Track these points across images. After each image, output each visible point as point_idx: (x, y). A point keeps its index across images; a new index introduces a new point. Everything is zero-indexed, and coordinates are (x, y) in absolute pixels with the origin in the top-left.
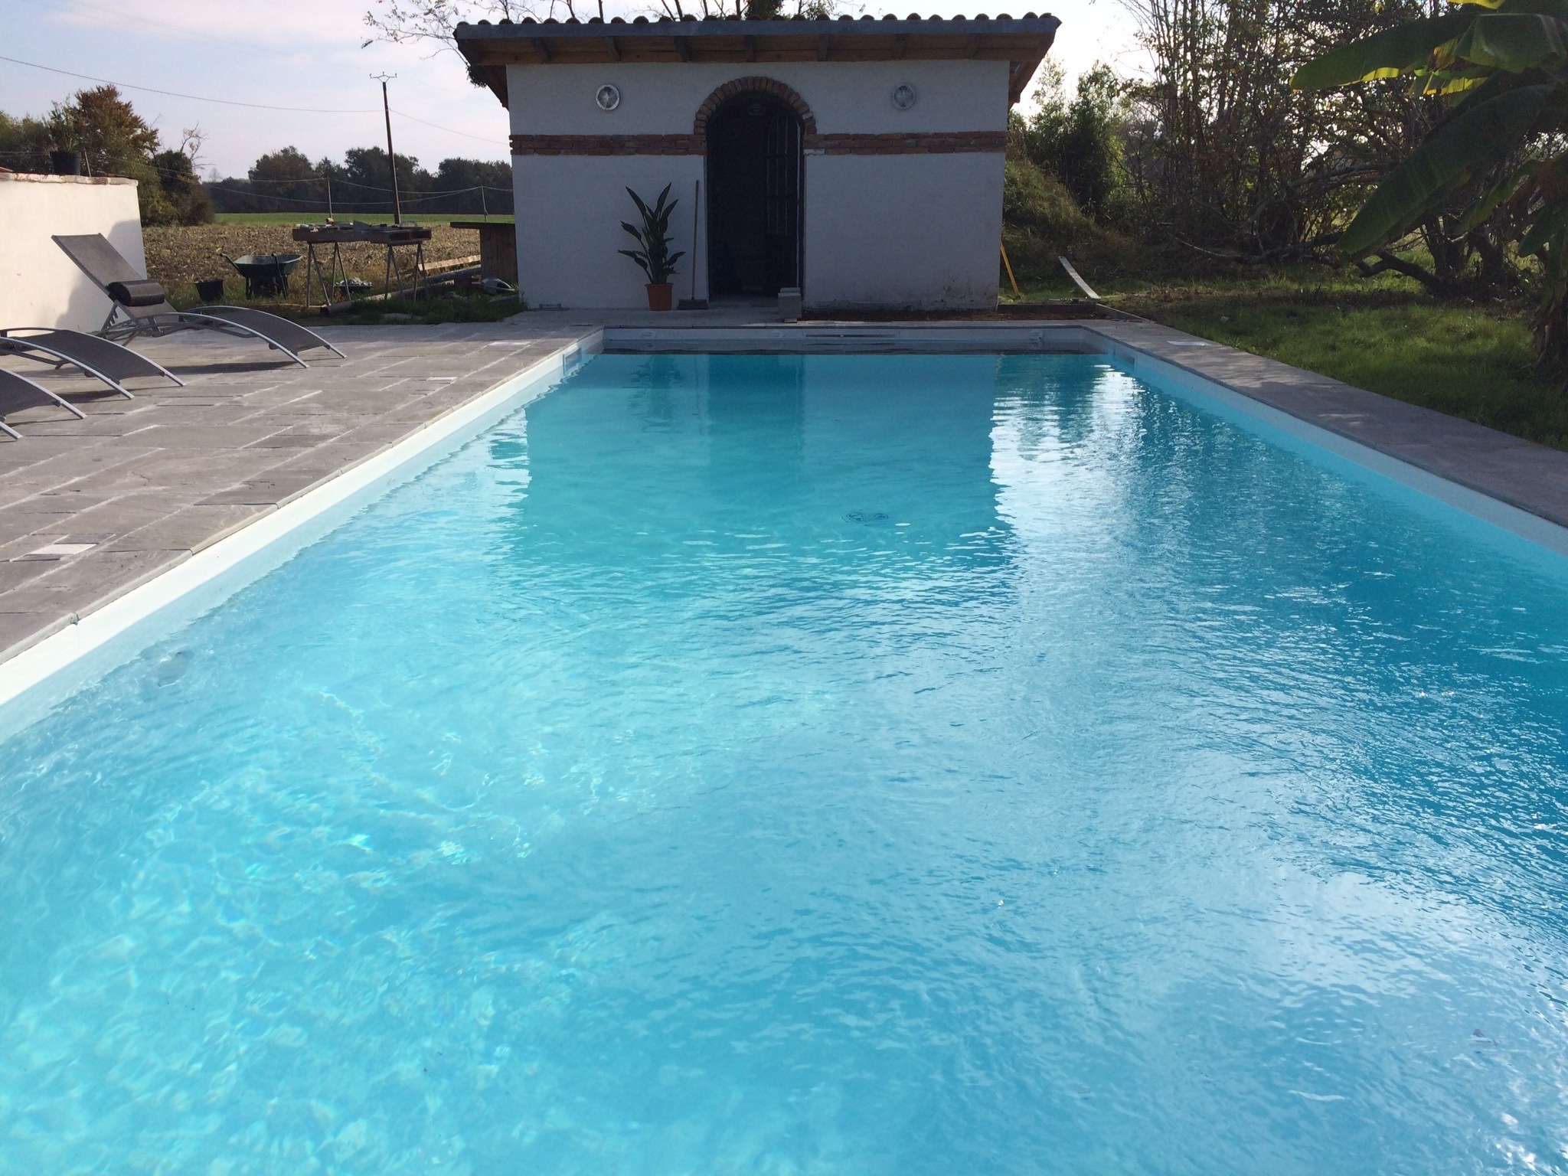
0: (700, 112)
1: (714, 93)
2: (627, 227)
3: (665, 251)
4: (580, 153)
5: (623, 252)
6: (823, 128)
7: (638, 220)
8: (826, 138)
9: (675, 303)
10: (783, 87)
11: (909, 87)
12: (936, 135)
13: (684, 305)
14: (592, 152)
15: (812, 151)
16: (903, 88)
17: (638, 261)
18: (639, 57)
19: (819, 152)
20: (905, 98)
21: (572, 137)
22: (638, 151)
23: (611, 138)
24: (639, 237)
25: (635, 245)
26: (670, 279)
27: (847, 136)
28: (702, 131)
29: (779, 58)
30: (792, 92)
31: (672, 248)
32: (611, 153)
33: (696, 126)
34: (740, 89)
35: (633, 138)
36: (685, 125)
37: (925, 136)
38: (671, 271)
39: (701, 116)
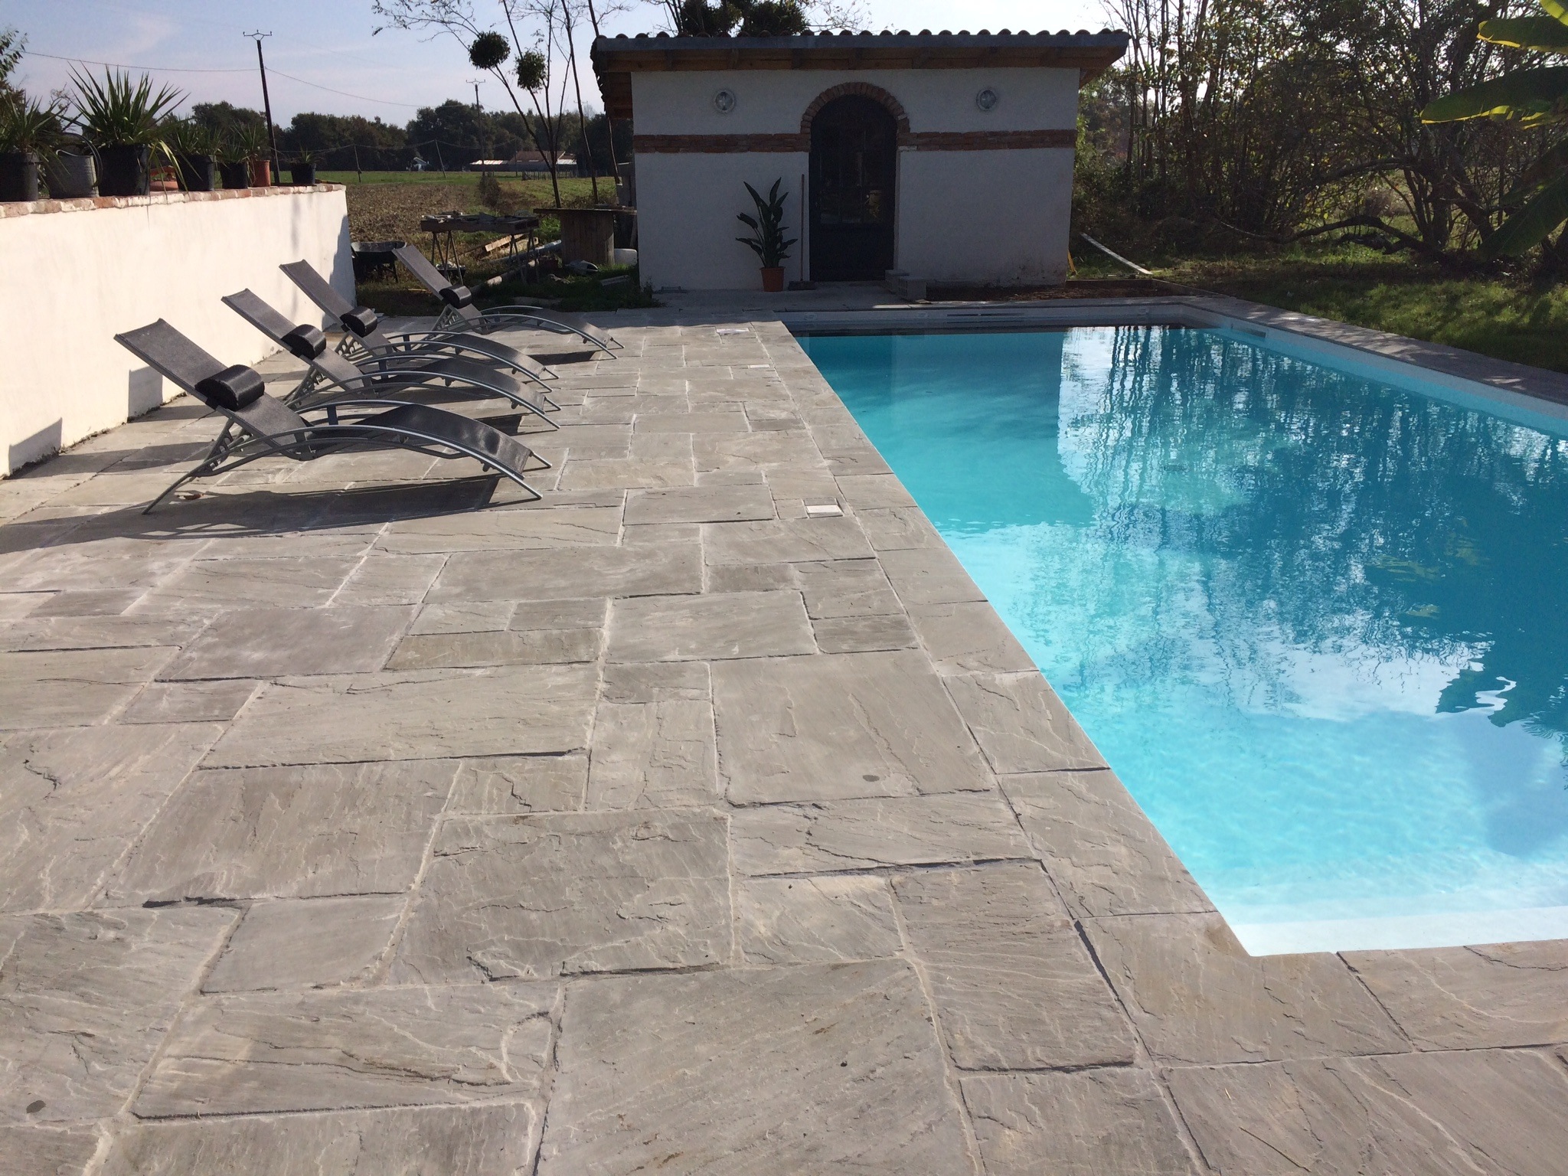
0: (806, 114)
1: (820, 97)
2: (743, 217)
3: (781, 238)
4: (698, 151)
5: (739, 240)
6: (916, 127)
7: (753, 210)
8: (919, 136)
9: (786, 285)
10: (881, 91)
11: (993, 91)
12: (1016, 133)
13: (794, 286)
14: (708, 150)
15: (906, 148)
16: (987, 92)
17: (754, 247)
18: (752, 66)
19: (910, 148)
20: (988, 100)
21: (690, 136)
22: (750, 149)
23: (726, 137)
24: (753, 224)
25: (748, 232)
26: (782, 262)
27: (936, 134)
28: (809, 130)
29: (877, 66)
30: (889, 96)
31: (786, 236)
32: (726, 151)
33: (802, 126)
34: (842, 93)
35: (747, 137)
36: (790, 123)
37: (1005, 134)
38: (783, 256)
39: (807, 117)
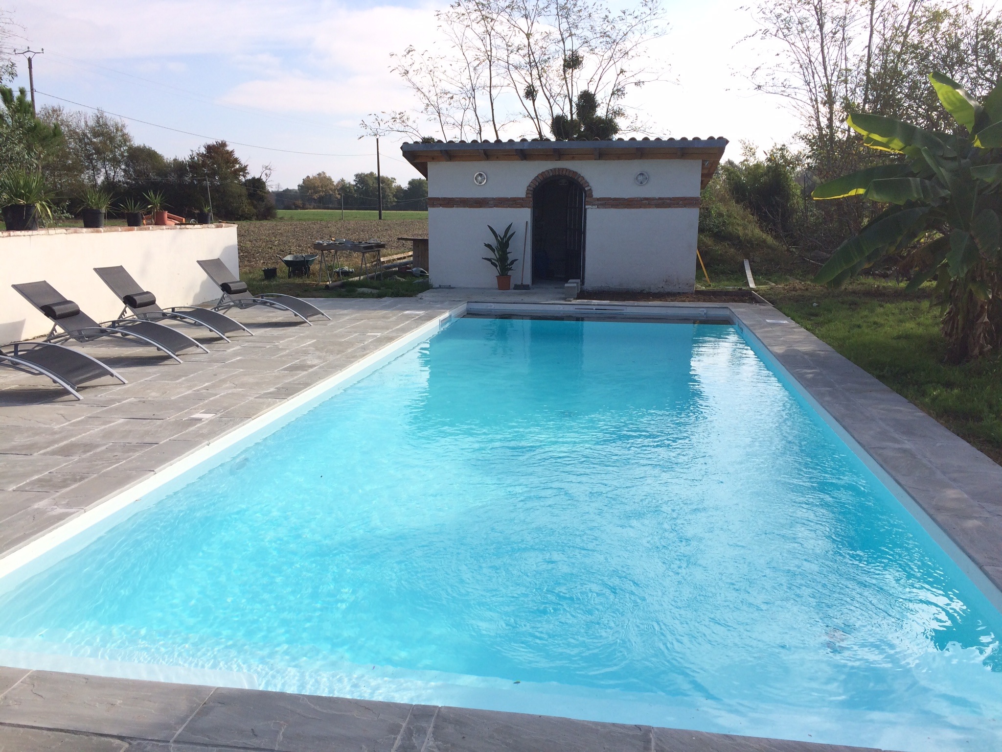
0: (529, 186)
1: (537, 177)
2: (489, 246)
3: (508, 259)
4: (464, 207)
5: (485, 259)
6: (596, 194)
7: (493, 242)
8: (598, 199)
9: (512, 286)
10: (575, 173)
11: (645, 174)
12: (660, 199)
13: (517, 287)
14: (471, 206)
15: (590, 206)
16: (642, 174)
17: (493, 263)
18: (498, 158)
19: (594, 207)
20: (643, 178)
21: (460, 198)
22: (496, 206)
23: (482, 199)
24: (493, 250)
25: (491, 255)
26: (510, 273)
27: (610, 199)
28: (530, 196)
29: (573, 158)
30: (580, 176)
31: (511, 257)
32: (481, 207)
33: (527, 194)
34: (551, 174)
35: (493, 199)
36: (520, 192)
37: (654, 199)
38: (510, 269)
39: (529, 188)
